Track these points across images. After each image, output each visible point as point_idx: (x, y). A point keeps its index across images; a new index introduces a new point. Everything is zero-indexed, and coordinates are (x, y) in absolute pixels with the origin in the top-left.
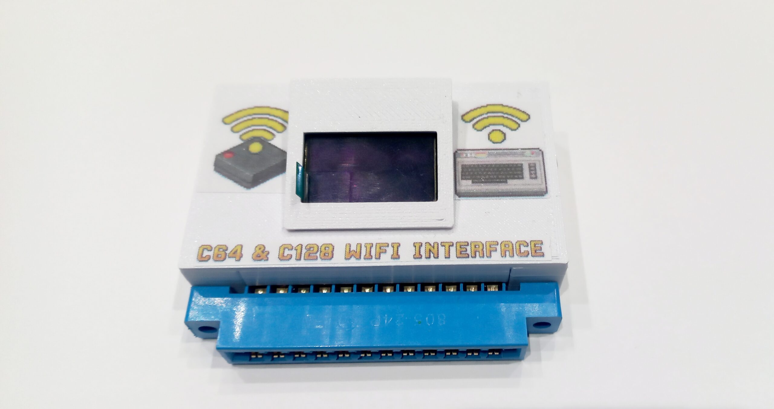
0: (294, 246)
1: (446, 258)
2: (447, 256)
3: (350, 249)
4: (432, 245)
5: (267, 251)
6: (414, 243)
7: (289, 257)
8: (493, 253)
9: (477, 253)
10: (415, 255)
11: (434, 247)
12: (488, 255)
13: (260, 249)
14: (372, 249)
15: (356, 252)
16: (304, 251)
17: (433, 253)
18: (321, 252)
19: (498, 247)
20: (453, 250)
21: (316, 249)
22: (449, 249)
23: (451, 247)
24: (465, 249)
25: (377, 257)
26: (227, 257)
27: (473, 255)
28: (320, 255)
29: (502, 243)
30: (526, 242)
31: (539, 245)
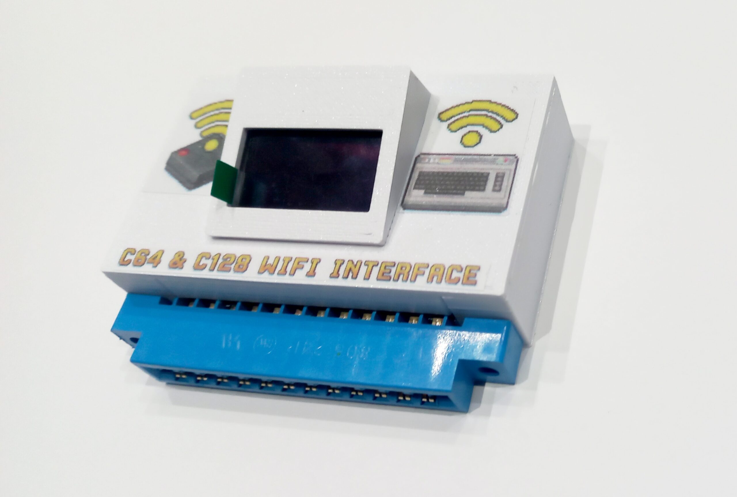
0: (213, 255)
1: (364, 279)
2: (367, 277)
3: (267, 262)
6: (336, 260)
9: (401, 277)
10: (333, 273)
11: (356, 266)
12: (413, 279)
13: (179, 256)
15: (272, 266)
16: (220, 261)
17: (352, 272)
19: (427, 271)
20: (376, 270)
21: (232, 260)
22: (372, 269)
23: (374, 267)
24: (389, 271)
25: (292, 273)
26: (146, 262)
27: (396, 278)
28: (234, 267)
29: (433, 266)
30: (461, 267)
31: (475, 272)
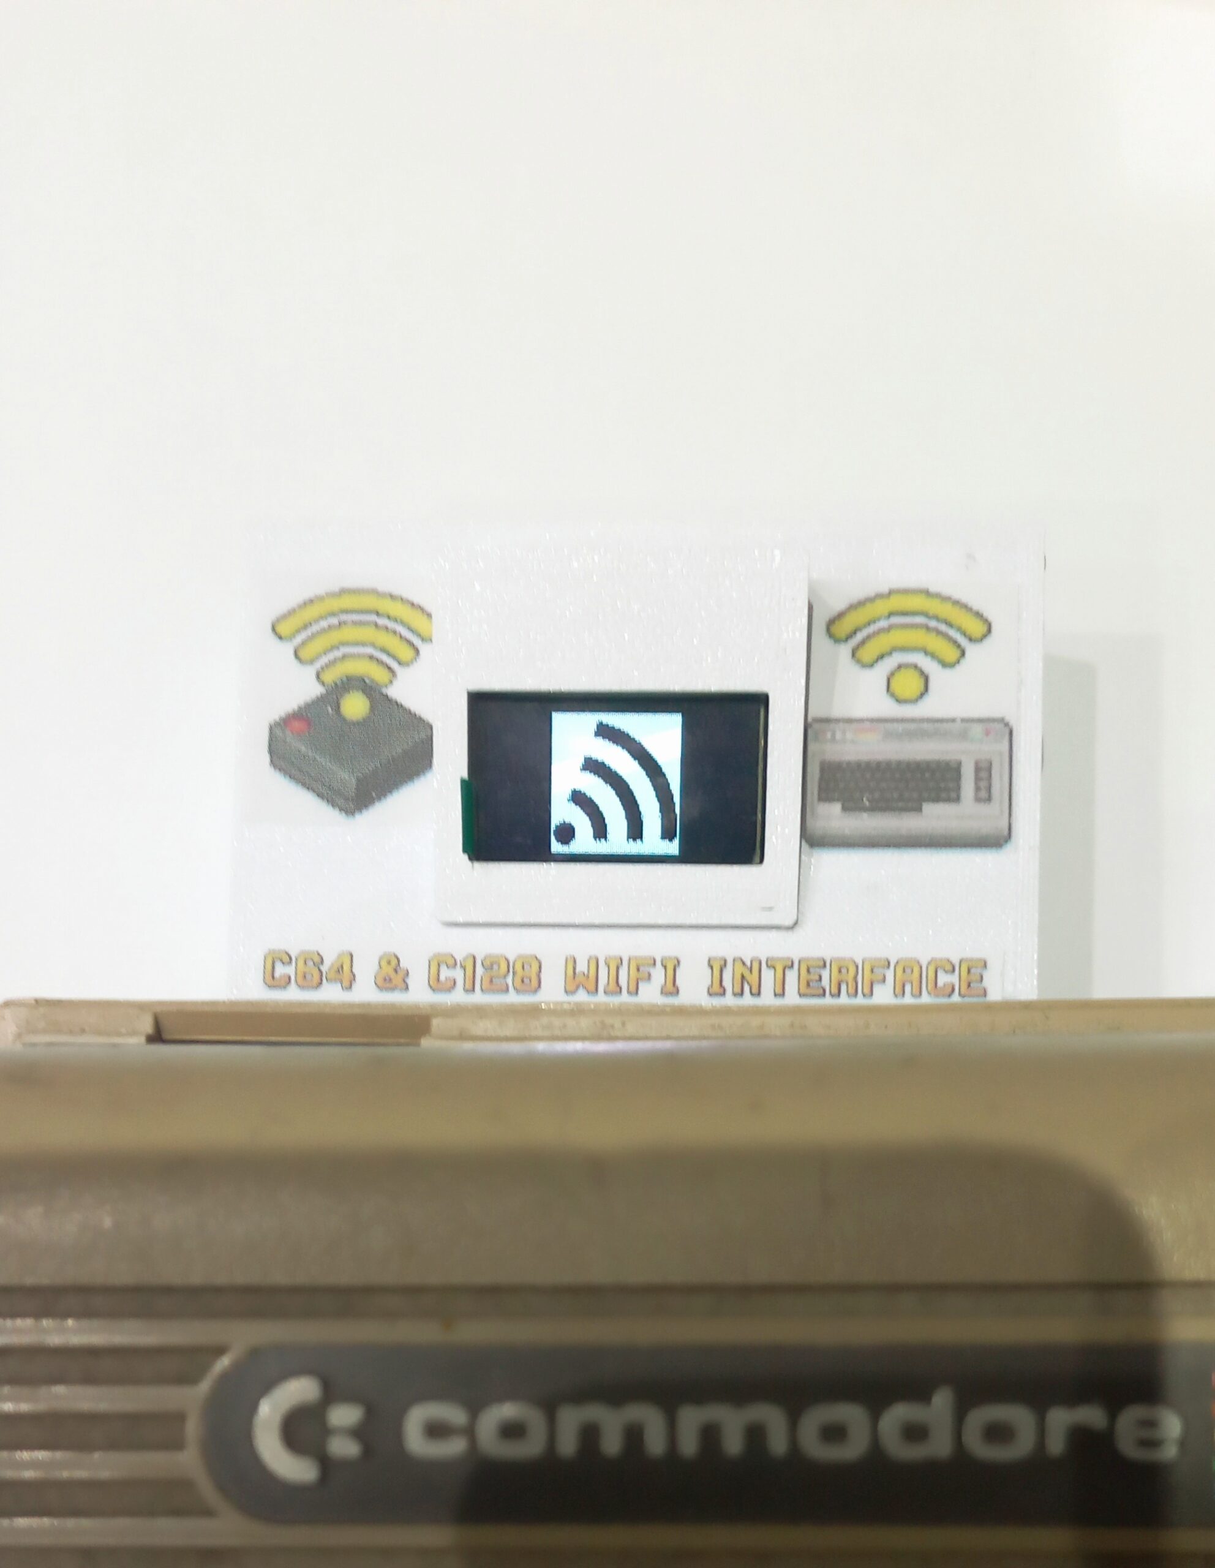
0: (460, 958)
1: (775, 995)
2: (779, 990)
3: (574, 969)
4: (748, 964)
5: (404, 970)
7: (449, 984)
8: (877, 986)
9: (844, 988)
10: (711, 986)
12: (867, 991)
13: (389, 963)
14: (621, 972)
16: (480, 970)
17: (748, 983)
18: (515, 974)
19: (890, 975)
20: (792, 977)
21: (503, 967)
22: (784, 974)
23: (787, 972)
26: (324, 979)
27: (835, 990)
28: (513, 981)
29: (897, 962)
30: (951, 963)
31: (979, 971)
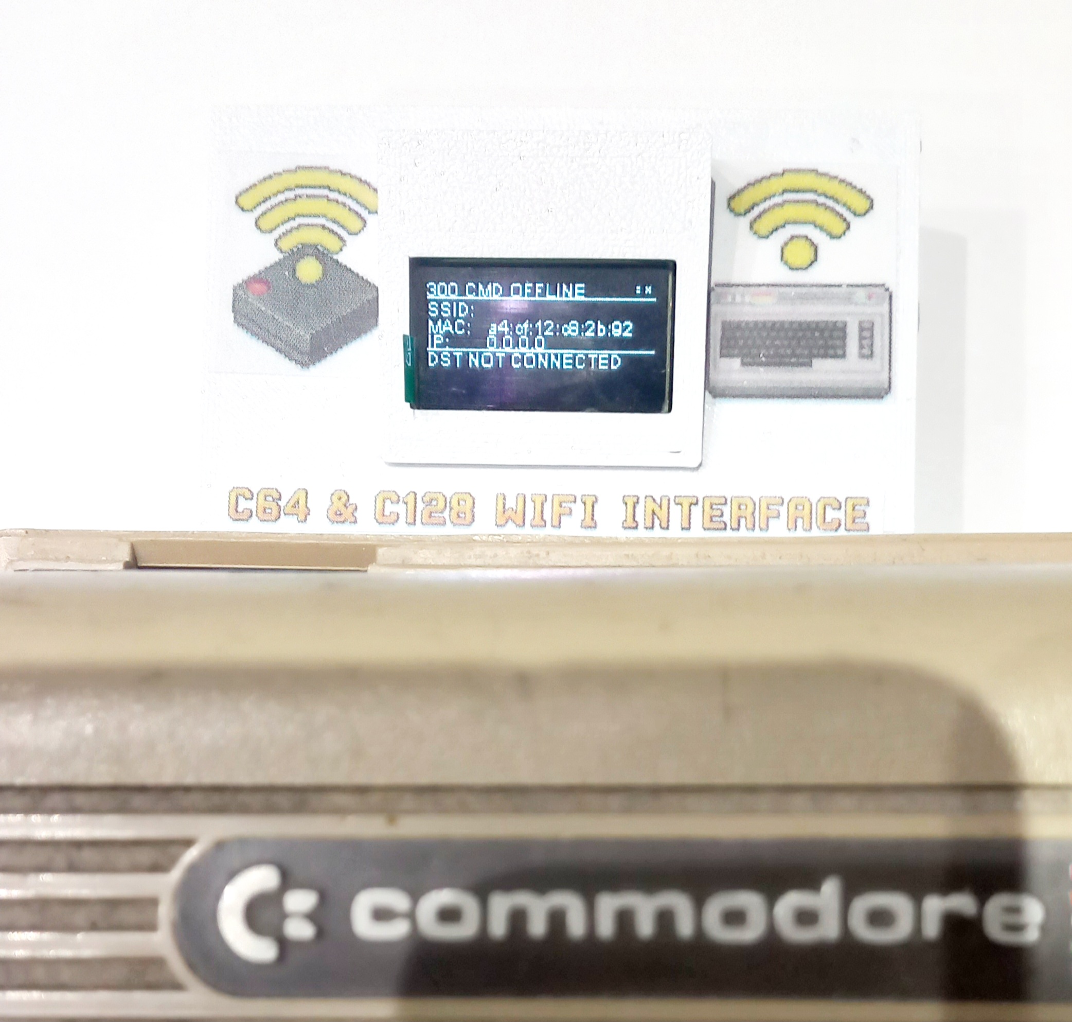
0: (402, 494)
1: (683, 529)
2: (686, 525)
3: (504, 504)
4: (658, 501)
5: (352, 504)
6: (624, 497)
7: (394, 517)
8: (772, 522)
9: (743, 521)
10: (626, 521)
11: (660, 507)
12: (763, 526)
13: (340, 499)
14: (545, 506)
15: (516, 512)
16: (420, 506)
17: (658, 518)
18: (451, 509)
19: (783, 510)
20: (697, 511)
21: (441, 504)
22: (690, 510)
23: (693, 507)
24: (719, 513)
25: (556, 523)
26: (282, 512)
27: (735, 525)
28: (450, 516)
29: (790, 501)
30: (838, 501)
31: (863, 508)
